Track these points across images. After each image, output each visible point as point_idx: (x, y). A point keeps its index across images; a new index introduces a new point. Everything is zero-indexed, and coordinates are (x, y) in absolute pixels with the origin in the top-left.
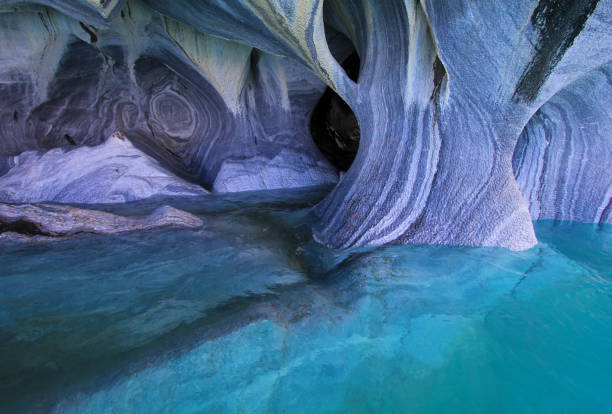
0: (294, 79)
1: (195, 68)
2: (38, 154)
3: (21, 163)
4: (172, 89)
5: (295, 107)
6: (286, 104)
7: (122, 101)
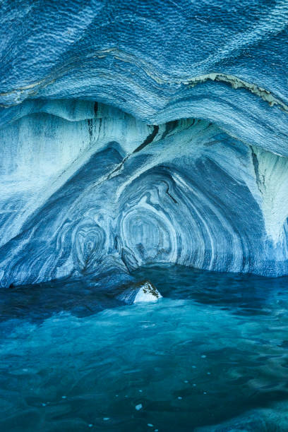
7: (84, 222)
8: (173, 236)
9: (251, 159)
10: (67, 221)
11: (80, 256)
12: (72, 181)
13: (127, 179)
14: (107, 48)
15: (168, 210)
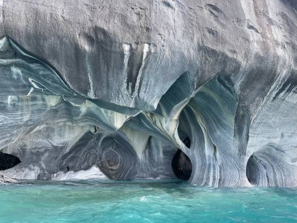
1: (128, 141)
2: (64, 173)
3: (57, 176)
4: (112, 148)
5: (165, 157)
6: (161, 155)
7: (91, 153)
8: (120, 158)
10: (85, 152)
13: (100, 141)
15: (117, 150)
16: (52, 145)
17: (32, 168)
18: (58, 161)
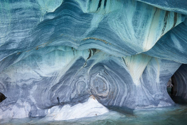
0: (163, 70)
2: (59, 108)
3: (51, 113)
4: (99, 75)
5: (161, 82)
6: (158, 80)
7: (79, 81)
8: (108, 85)
9: (122, 59)
10: (74, 80)
11: (79, 91)
12: (72, 68)
13: (89, 68)
14: (61, 34)
15: (105, 77)
16: (41, 76)
17: (21, 104)
18: (49, 93)
